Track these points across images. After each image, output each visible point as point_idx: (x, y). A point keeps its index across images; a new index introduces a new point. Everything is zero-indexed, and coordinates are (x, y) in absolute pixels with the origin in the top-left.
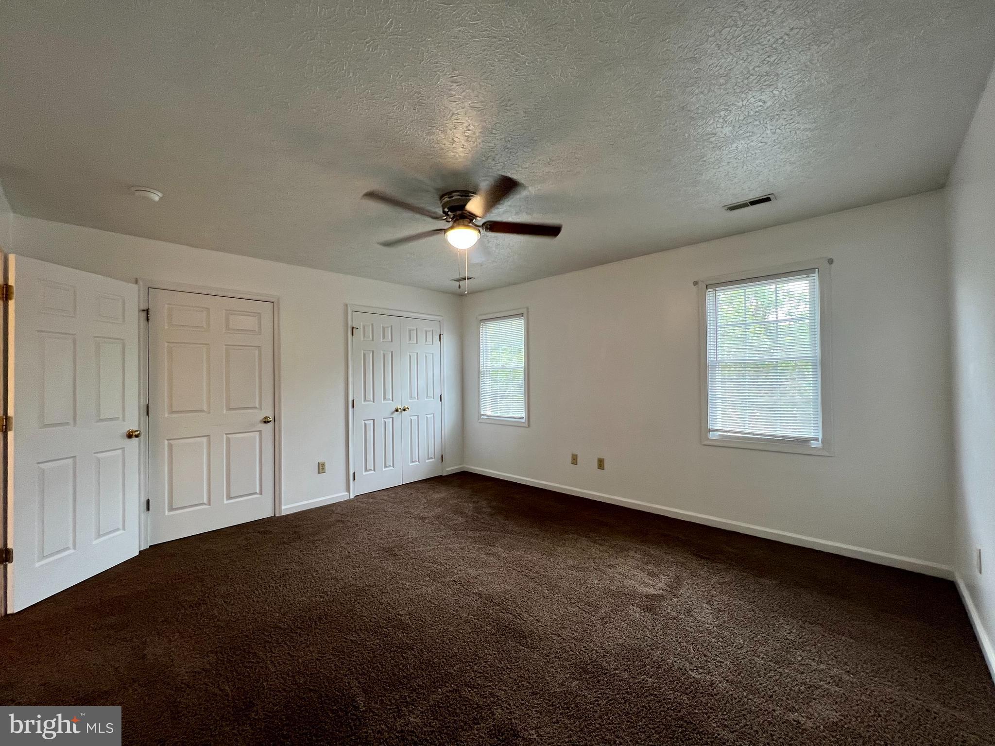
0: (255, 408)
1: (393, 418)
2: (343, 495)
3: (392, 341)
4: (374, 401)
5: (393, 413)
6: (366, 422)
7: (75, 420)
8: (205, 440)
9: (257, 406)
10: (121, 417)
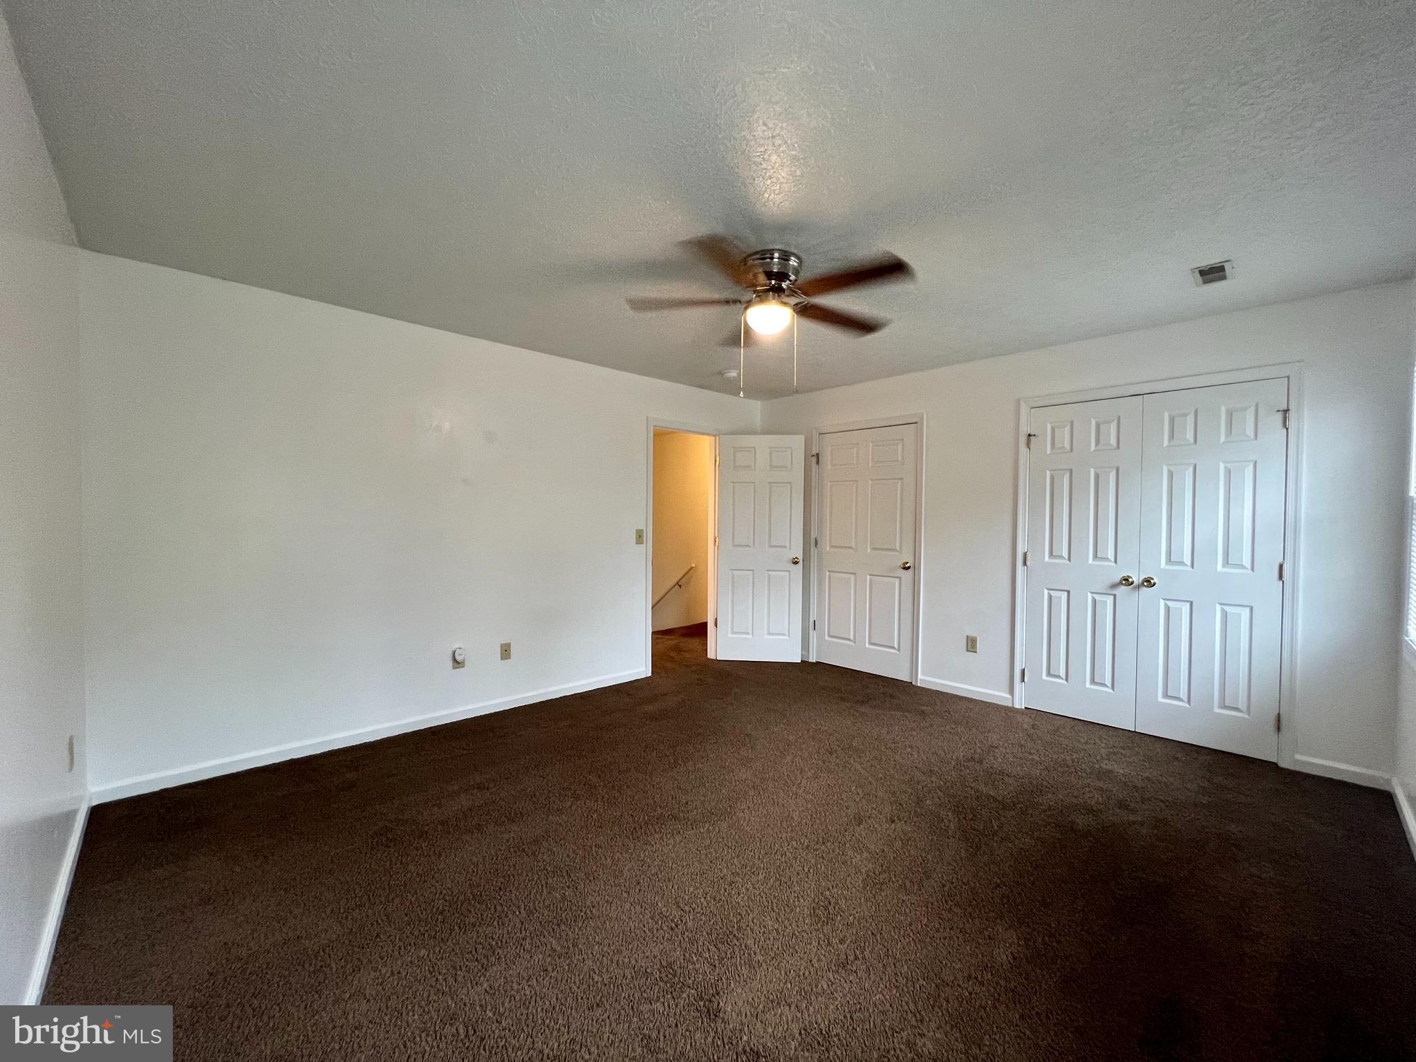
0: (895, 550)
1: (1115, 596)
2: (1002, 697)
3: (1118, 447)
4: (1069, 559)
5: (1114, 586)
6: (1051, 592)
7: (754, 545)
8: (853, 577)
9: (898, 548)
10: (788, 545)
